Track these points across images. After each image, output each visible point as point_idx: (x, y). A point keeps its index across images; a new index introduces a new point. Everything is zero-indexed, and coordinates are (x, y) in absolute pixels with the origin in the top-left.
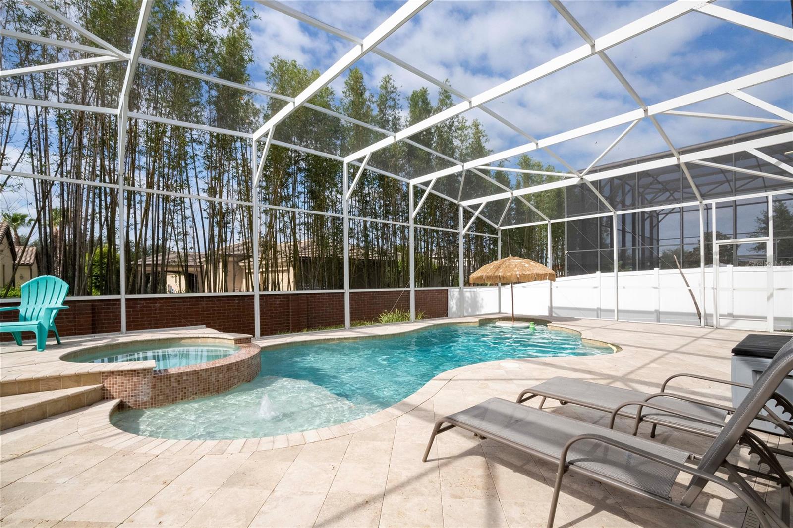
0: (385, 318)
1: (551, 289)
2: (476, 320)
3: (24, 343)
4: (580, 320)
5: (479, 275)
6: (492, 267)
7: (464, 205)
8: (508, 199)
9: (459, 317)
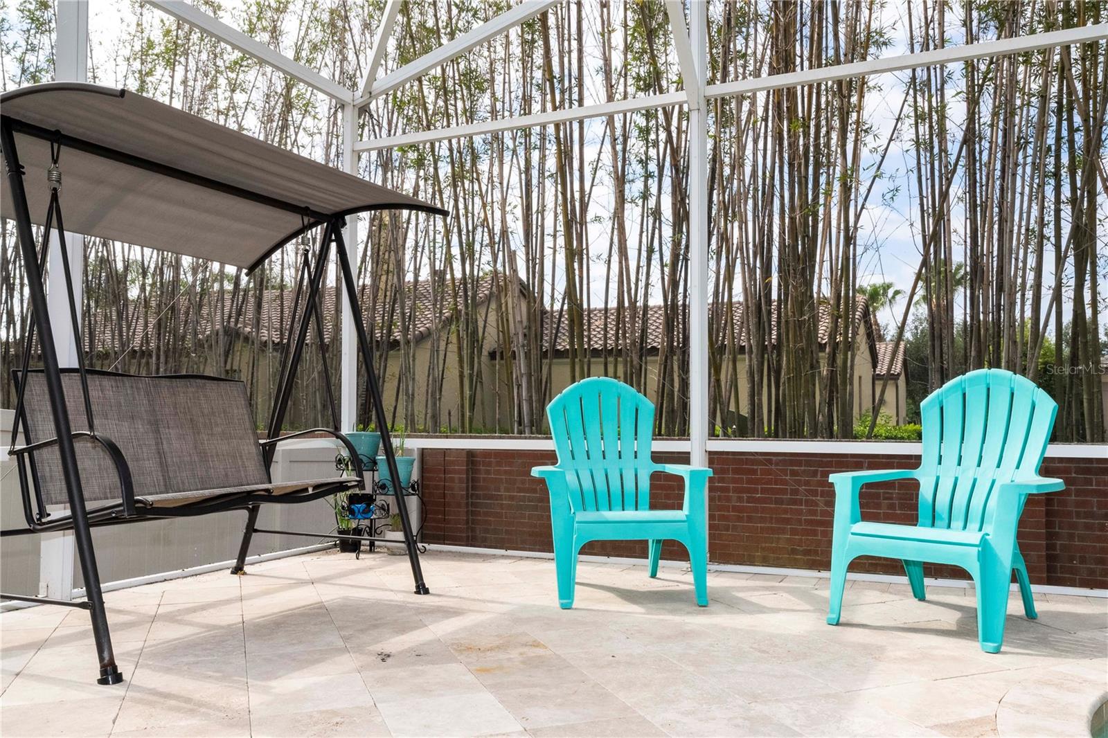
3: (937, 590)
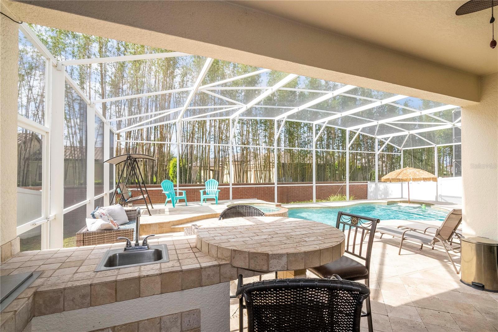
0: (332, 198)
1: (437, 185)
2: (386, 201)
4: (457, 204)
5: (387, 178)
6: (395, 173)
7: (378, 138)
8: (406, 135)
9: (375, 199)
